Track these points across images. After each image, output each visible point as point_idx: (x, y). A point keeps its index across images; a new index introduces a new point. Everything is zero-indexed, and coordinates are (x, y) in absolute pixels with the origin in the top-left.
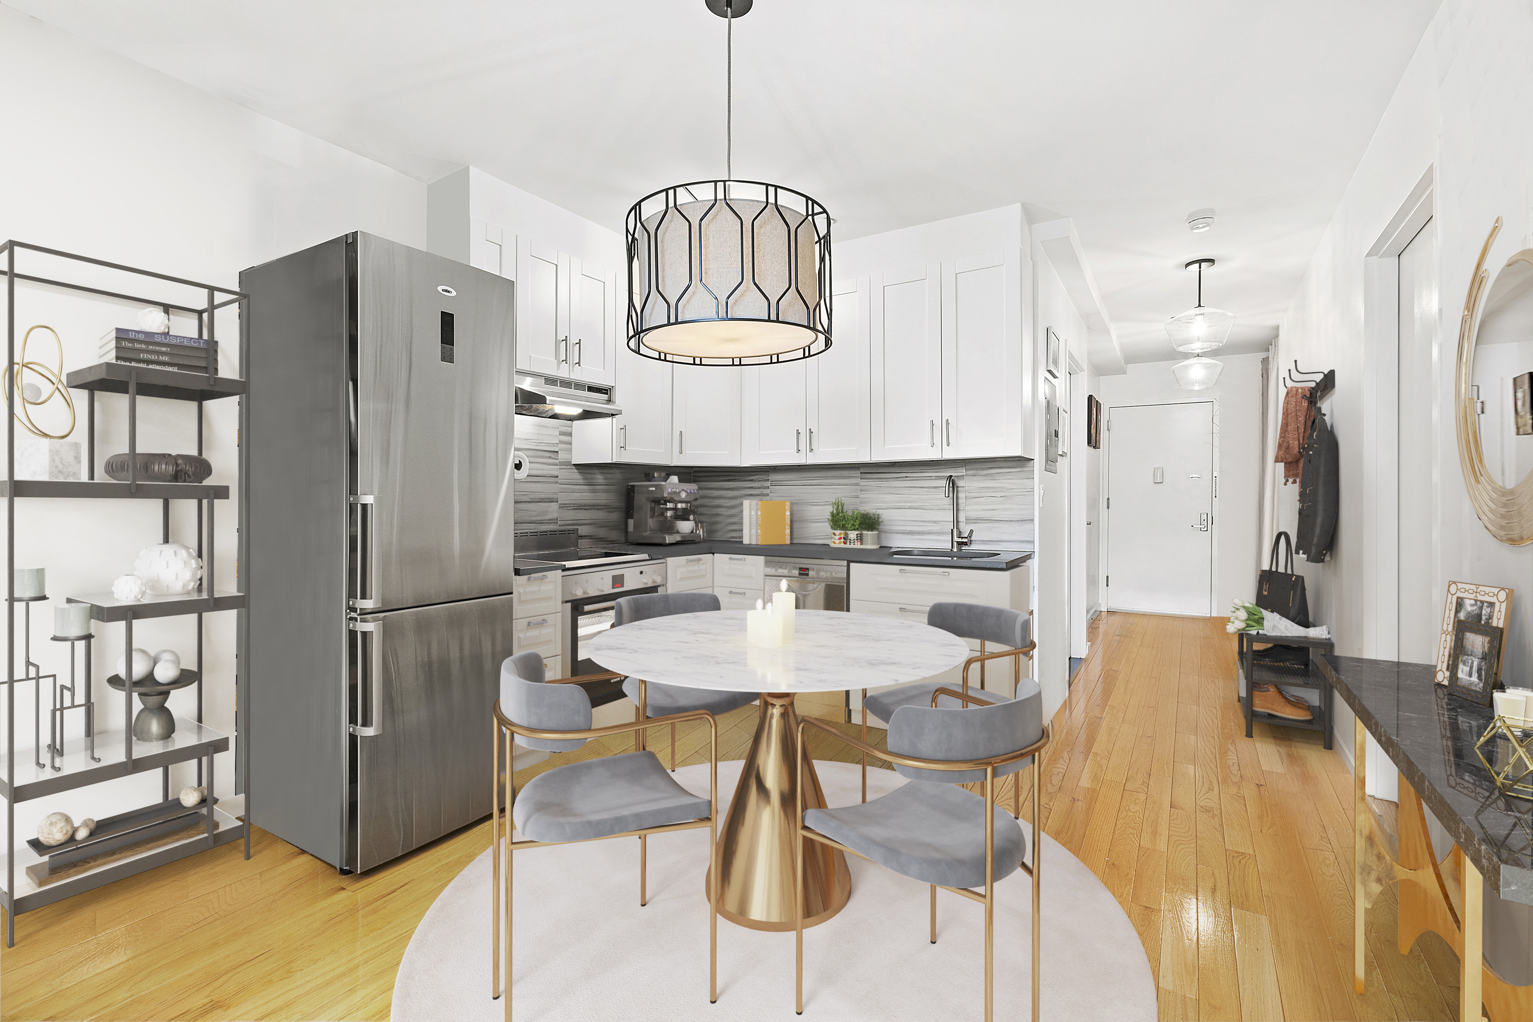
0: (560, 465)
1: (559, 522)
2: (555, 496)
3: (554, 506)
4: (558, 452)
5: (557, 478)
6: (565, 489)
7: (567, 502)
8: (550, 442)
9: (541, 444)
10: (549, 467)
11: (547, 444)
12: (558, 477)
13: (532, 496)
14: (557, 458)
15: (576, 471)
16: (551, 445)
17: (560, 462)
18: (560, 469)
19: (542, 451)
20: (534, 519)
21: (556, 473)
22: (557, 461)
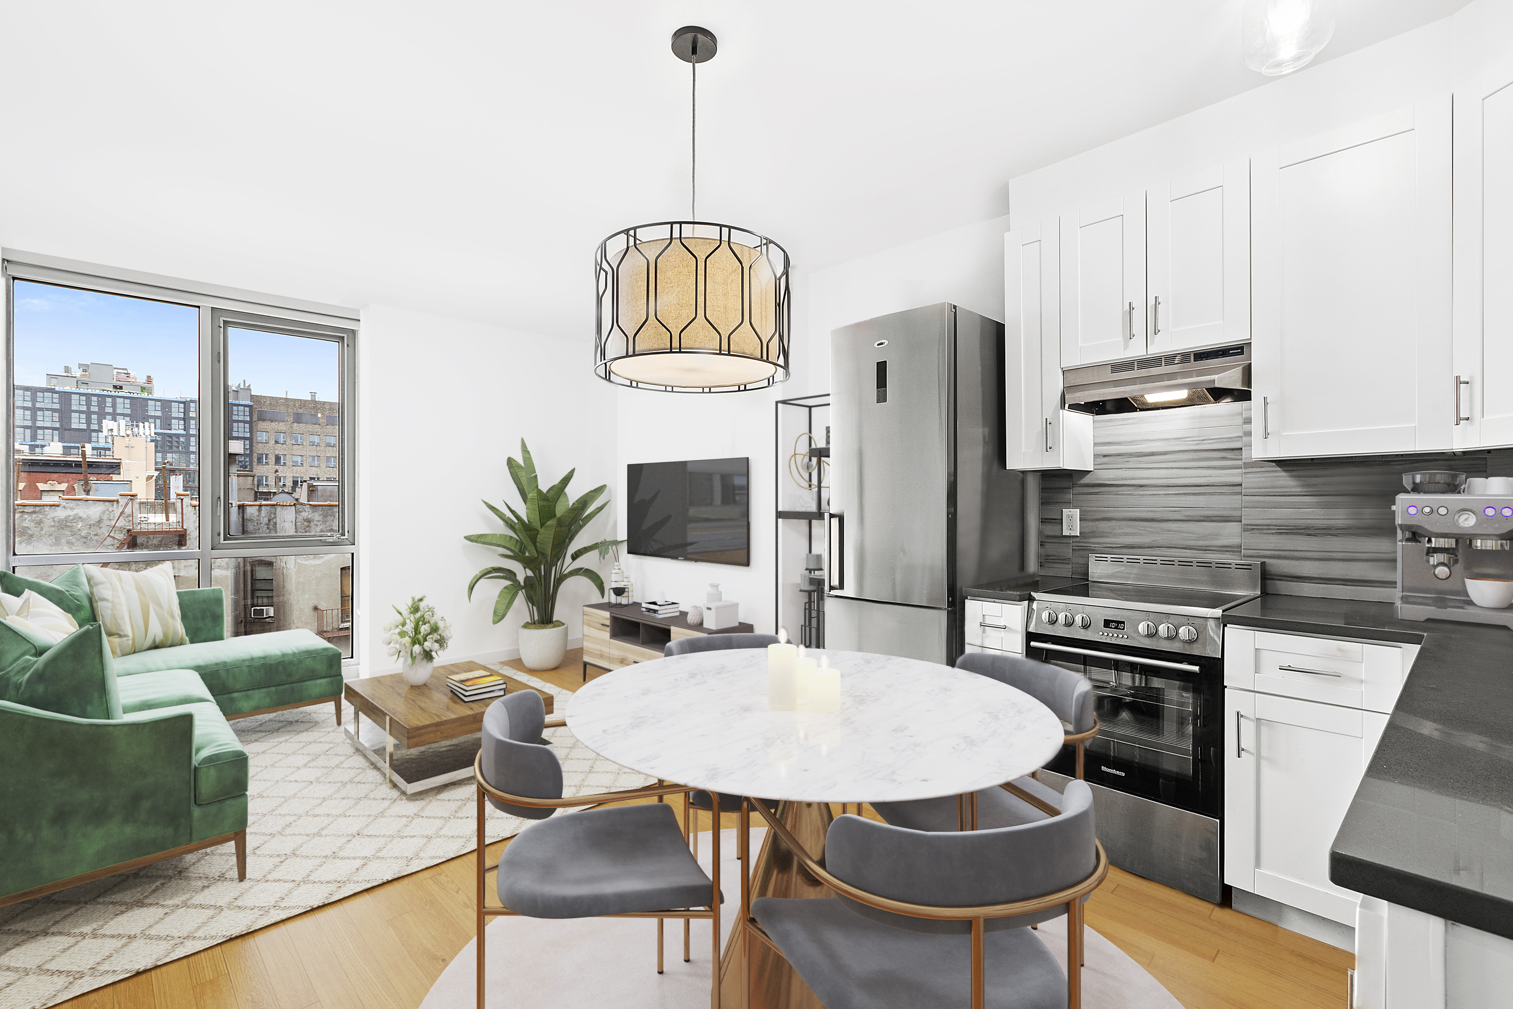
0: (1245, 468)
1: (1243, 551)
2: (1237, 513)
3: (1234, 527)
4: (1241, 449)
5: (1240, 487)
6: (1262, 502)
7: (1264, 522)
8: (1224, 436)
9: (1205, 442)
10: (1222, 471)
11: (1215, 441)
12: (1241, 485)
13: (1188, 514)
14: (1240, 457)
15: (1284, 474)
16: (1226, 440)
17: (1244, 463)
18: (1245, 473)
19: (1206, 450)
20: (1192, 543)
21: (1237, 480)
22: (1239, 462)
